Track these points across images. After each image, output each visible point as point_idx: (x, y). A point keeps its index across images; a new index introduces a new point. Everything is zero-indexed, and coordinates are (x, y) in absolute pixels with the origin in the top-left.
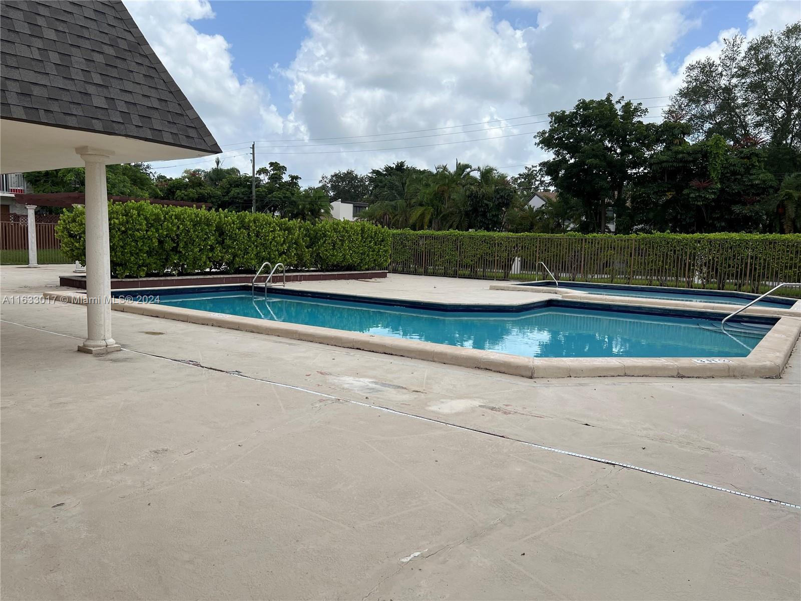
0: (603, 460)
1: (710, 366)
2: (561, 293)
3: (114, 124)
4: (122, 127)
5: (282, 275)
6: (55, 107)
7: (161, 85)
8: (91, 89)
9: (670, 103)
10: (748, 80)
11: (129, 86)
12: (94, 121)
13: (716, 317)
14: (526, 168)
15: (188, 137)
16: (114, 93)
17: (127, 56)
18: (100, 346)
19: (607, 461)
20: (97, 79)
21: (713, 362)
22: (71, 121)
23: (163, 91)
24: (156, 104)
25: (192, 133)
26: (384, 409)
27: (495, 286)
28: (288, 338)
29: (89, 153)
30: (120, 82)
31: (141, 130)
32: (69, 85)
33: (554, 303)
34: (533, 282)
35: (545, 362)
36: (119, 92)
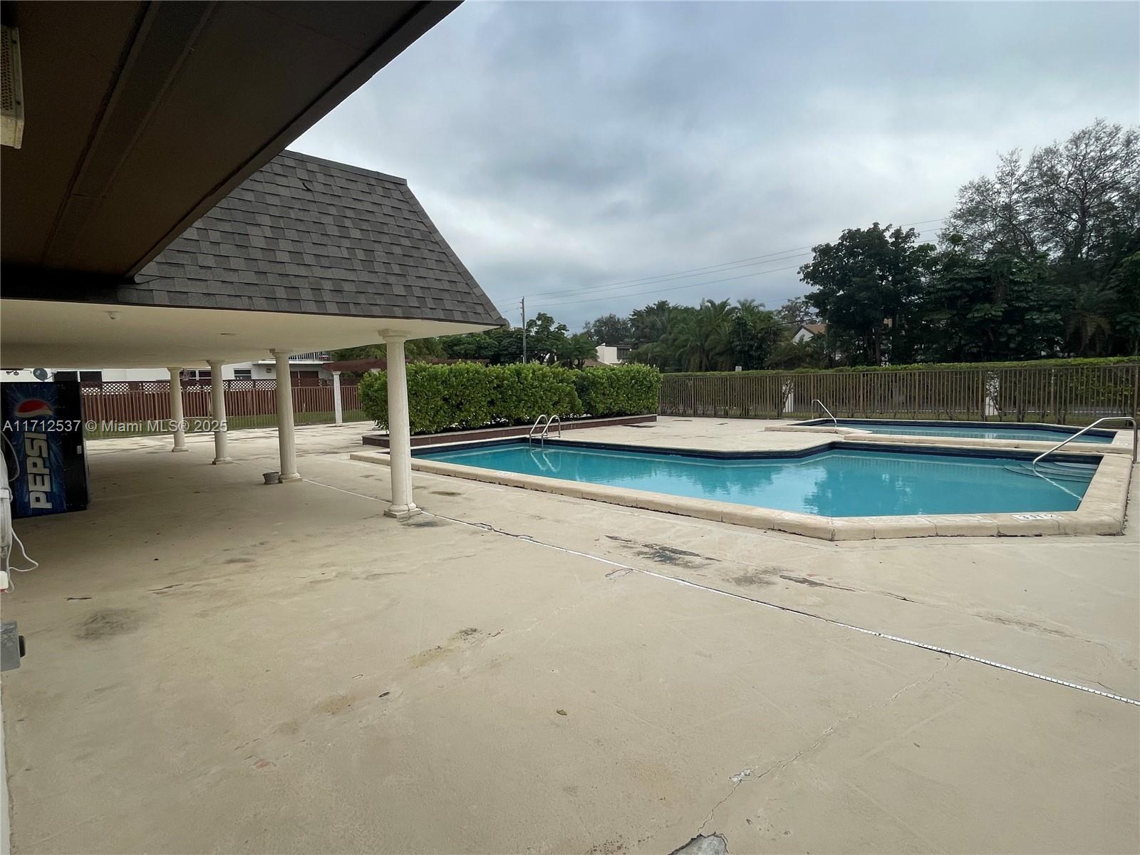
0: (935, 648)
1: (1036, 523)
2: (841, 432)
3: (412, 309)
4: (419, 310)
5: (557, 424)
6: (362, 299)
7: (451, 269)
8: (392, 279)
9: (944, 226)
10: (1032, 196)
11: (423, 273)
12: (395, 308)
14: (789, 300)
15: (476, 313)
16: (411, 281)
17: (421, 245)
18: (403, 511)
19: (939, 649)
20: (397, 269)
21: (1039, 518)
22: (376, 311)
23: (453, 274)
24: (446, 286)
25: (479, 309)
26: (680, 581)
27: (771, 428)
29: (391, 335)
30: (416, 269)
31: (435, 311)
32: (373, 278)
33: (837, 446)
34: (810, 421)
35: (846, 523)
36: (415, 278)
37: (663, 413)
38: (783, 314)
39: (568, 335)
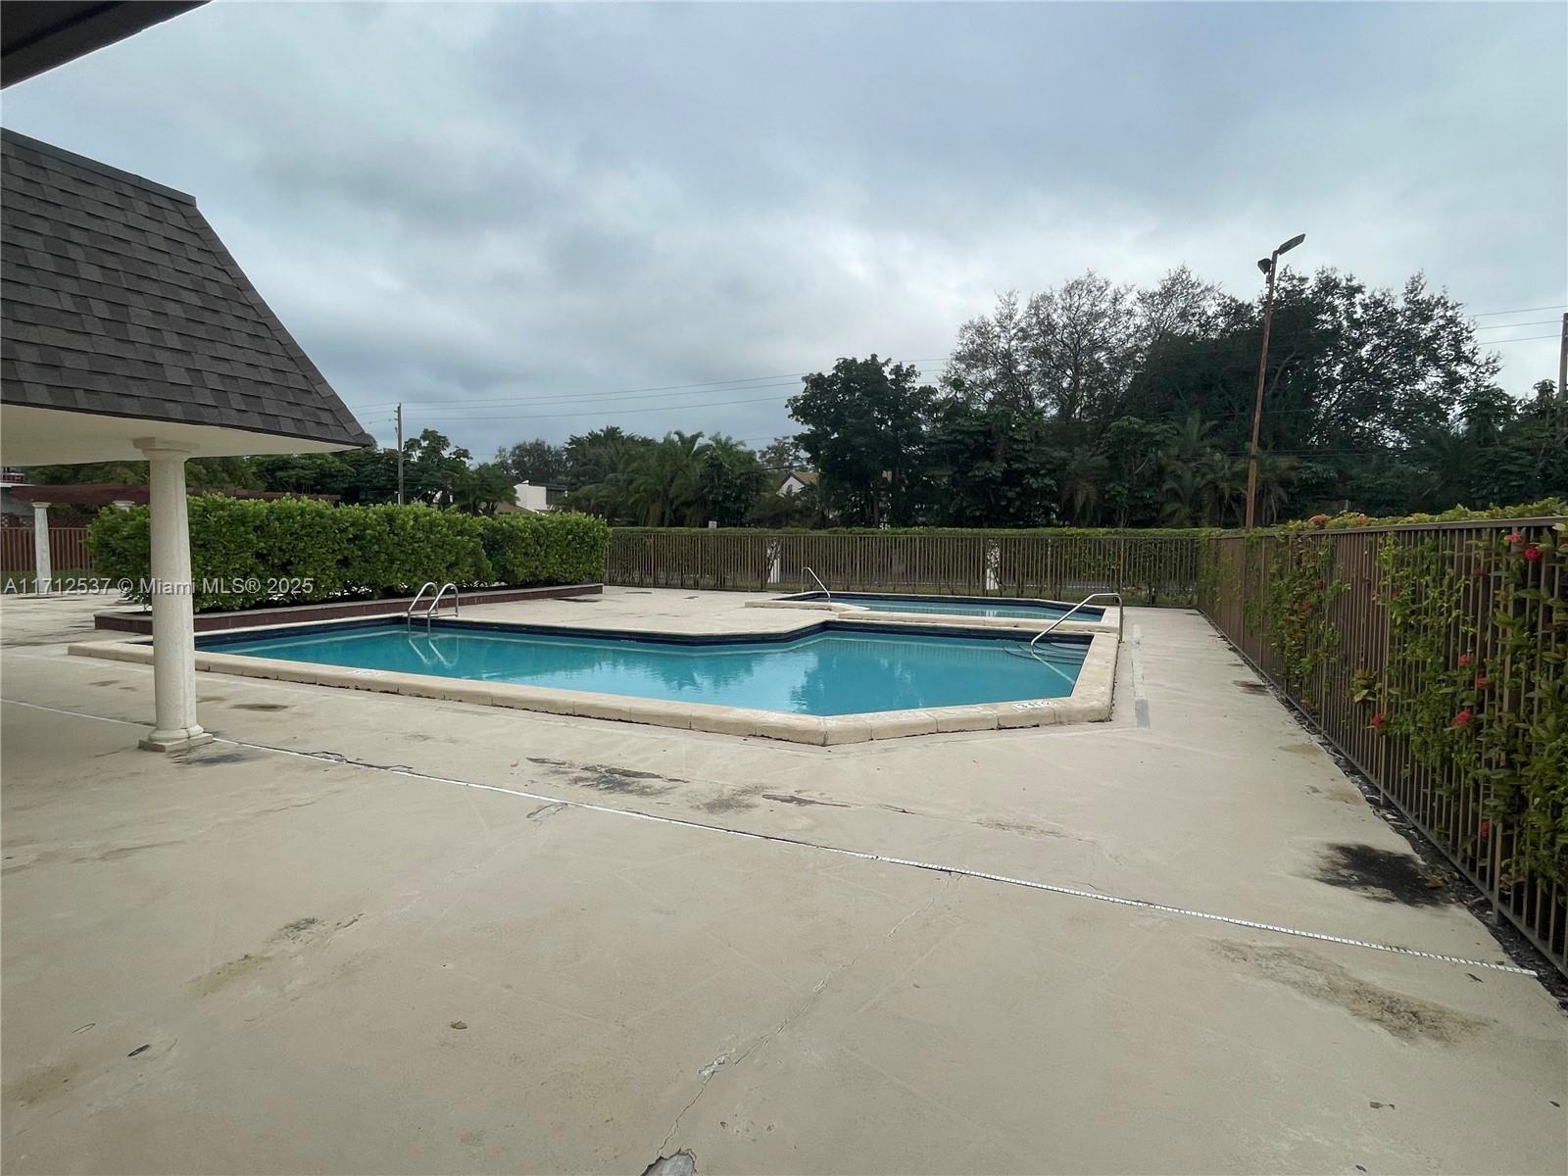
1: (1034, 712)
2: (835, 609)
3: (201, 408)
4: (215, 412)
6: (102, 384)
7: (276, 349)
8: (162, 357)
9: (946, 368)
10: (1030, 345)
11: (224, 351)
12: (169, 405)
13: (1025, 637)
14: (776, 439)
15: (319, 424)
16: (200, 362)
17: (221, 306)
18: (178, 739)
19: (940, 867)
20: (173, 341)
21: (1036, 706)
23: (279, 358)
24: (268, 377)
25: (326, 418)
27: (752, 603)
28: (474, 703)
29: (158, 447)
30: (210, 345)
31: (245, 415)
32: (126, 351)
33: (830, 626)
34: (800, 594)
35: (840, 723)
36: (209, 359)
37: (612, 582)
38: (768, 456)
39: (472, 464)
